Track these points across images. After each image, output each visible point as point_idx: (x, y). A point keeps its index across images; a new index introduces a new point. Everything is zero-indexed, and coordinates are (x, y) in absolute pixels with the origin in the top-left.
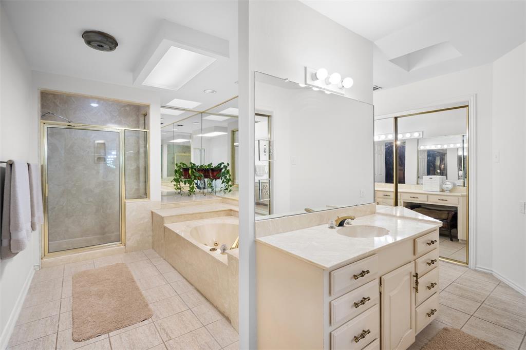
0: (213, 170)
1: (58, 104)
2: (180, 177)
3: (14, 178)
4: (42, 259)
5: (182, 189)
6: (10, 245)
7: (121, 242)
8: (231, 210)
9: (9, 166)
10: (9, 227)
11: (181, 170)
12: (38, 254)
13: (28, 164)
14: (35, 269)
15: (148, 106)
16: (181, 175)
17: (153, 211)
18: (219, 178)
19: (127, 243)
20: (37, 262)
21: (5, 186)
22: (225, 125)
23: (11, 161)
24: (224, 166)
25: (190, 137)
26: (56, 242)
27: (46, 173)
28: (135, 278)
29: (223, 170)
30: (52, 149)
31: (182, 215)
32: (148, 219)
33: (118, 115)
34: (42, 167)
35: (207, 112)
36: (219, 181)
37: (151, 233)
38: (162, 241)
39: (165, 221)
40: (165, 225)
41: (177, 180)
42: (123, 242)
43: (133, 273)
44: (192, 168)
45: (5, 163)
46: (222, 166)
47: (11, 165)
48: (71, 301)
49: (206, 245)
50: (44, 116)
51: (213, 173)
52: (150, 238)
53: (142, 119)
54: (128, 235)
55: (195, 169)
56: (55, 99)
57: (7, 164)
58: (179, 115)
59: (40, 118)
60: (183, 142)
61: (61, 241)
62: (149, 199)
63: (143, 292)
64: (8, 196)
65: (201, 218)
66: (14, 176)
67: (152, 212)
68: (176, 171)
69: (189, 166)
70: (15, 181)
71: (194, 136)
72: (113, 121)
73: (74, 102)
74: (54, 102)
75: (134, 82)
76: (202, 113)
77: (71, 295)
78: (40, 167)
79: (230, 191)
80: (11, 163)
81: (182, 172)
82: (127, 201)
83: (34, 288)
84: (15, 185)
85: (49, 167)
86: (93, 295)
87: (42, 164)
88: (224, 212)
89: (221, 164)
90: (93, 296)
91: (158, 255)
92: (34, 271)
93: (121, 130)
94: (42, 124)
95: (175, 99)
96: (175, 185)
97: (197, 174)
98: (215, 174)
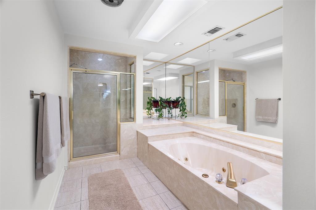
0: (174, 102)
1: (80, 59)
2: (151, 107)
3: (46, 108)
4: (69, 162)
5: (152, 115)
6: (42, 168)
7: (117, 152)
8: (193, 132)
9: (42, 98)
10: (42, 152)
11: (152, 102)
12: (67, 159)
13: (59, 97)
14: (65, 169)
15: (135, 57)
16: (151, 105)
17: (138, 130)
18: (177, 108)
19: (122, 153)
20: (66, 164)
21: (39, 116)
22: (178, 72)
23: (43, 93)
24: (181, 99)
25: (152, 81)
26: (78, 148)
27: (72, 103)
28: (131, 186)
29: (180, 102)
30: (76, 87)
31: (160, 135)
32: (134, 136)
33: (114, 65)
34: (70, 99)
35: (169, 62)
36: (178, 110)
37: (136, 146)
38: (146, 154)
39: (149, 139)
40: (149, 143)
41: (149, 109)
42: (119, 152)
43: (128, 179)
44: (161, 101)
45: (39, 95)
46: (180, 99)
47: (44, 97)
48: (88, 204)
49: (179, 160)
50: (71, 66)
51: (173, 104)
52: (136, 150)
53: (129, 67)
54: (122, 147)
55: (163, 101)
56: (78, 55)
57: (41, 96)
58: (150, 66)
59: (69, 66)
60: (148, 84)
61: (80, 148)
62: (135, 122)
63: (140, 202)
64: (41, 124)
65: (173, 138)
66: (46, 106)
67: (137, 132)
68: (148, 103)
69: (158, 99)
70: (46, 111)
71: (155, 80)
72: (111, 69)
73: (89, 57)
74: (77, 58)
75: (129, 37)
76: (166, 63)
77: (87, 198)
78: (68, 99)
79: (186, 117)
80: (44, 95)
81: (152, 103)
82: (121, 123)
83: (64, 186)
84: (46, 115)
85: (74, 100)
86: (103, 200)
87: (70, 97)
88: (188, 134)
89: (179, 98)
90: (103, 202)
91: (142, 163)
92: (65, 170)
93: (118, 74)
94: (70, 70)
95: (152, 53)
96: (147, 112)
97: (164, 105)
98: (175, 105)
